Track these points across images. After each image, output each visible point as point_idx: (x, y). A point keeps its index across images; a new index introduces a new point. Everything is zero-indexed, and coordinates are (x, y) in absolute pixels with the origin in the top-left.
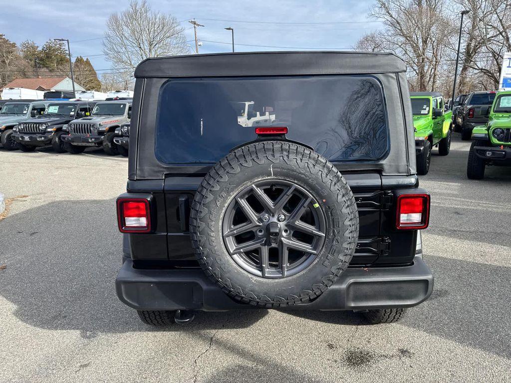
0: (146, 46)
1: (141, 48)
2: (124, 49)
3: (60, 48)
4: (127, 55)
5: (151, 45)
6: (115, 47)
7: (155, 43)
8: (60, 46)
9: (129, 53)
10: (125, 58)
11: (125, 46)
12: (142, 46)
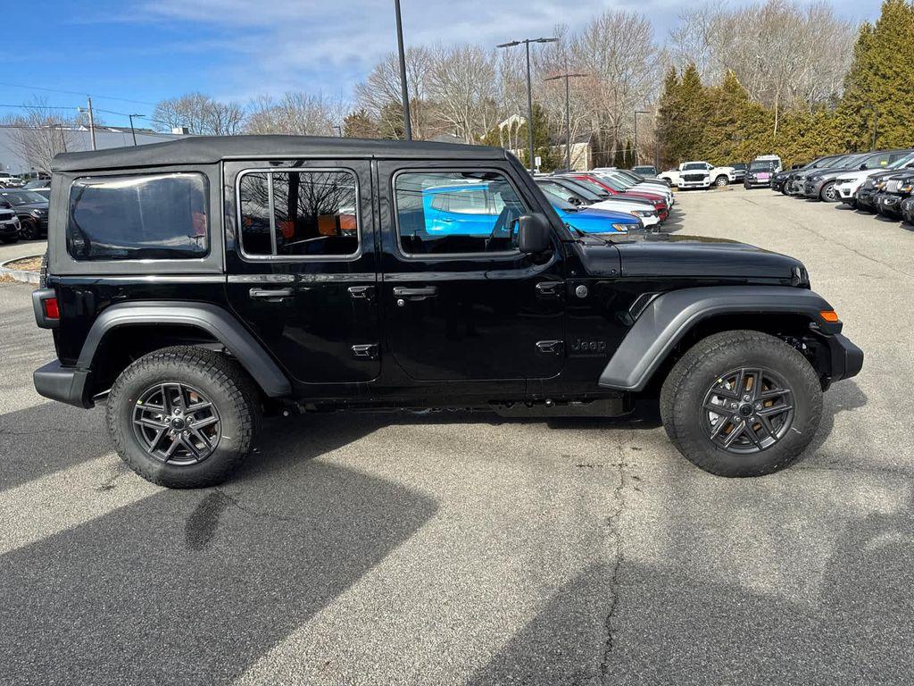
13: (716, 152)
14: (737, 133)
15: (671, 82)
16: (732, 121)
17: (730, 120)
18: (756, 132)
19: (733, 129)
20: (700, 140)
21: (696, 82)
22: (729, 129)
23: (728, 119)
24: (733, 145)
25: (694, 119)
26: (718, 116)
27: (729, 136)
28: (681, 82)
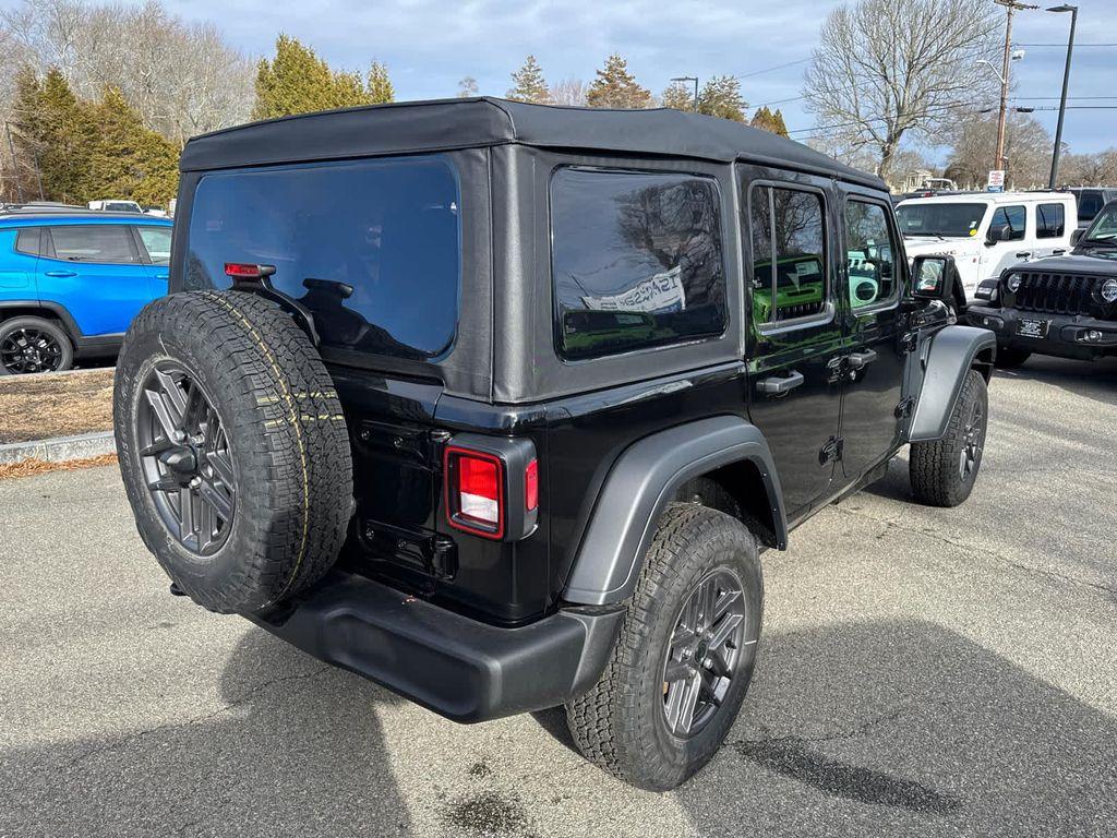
0: (899, 74)
1: (886, 78)
2: (848, 83)
3: (730, 93)
4: (852, 96)
5: (911, 66)
6: (828, 80)
7: (923, 61)
8: (731, 88)
9: (858, 91)
10: (845, 103)
11: (852, 76)
12: (890, 72)
13: (113, 189)
14: (136, 166)
15: (27, 86)
16: (128, 152)
17: (126, 149)
18: (162, 167)
19: (131, 161)
20: (87, 172)
21: (65, 92)
22: (128, 160)
23: (121, 147)
24: (136, 182)
25: (74, 142)
26: (106, 141)
27: (126, 170)
28: (43, 89)
